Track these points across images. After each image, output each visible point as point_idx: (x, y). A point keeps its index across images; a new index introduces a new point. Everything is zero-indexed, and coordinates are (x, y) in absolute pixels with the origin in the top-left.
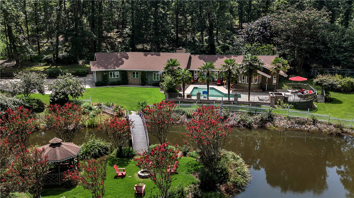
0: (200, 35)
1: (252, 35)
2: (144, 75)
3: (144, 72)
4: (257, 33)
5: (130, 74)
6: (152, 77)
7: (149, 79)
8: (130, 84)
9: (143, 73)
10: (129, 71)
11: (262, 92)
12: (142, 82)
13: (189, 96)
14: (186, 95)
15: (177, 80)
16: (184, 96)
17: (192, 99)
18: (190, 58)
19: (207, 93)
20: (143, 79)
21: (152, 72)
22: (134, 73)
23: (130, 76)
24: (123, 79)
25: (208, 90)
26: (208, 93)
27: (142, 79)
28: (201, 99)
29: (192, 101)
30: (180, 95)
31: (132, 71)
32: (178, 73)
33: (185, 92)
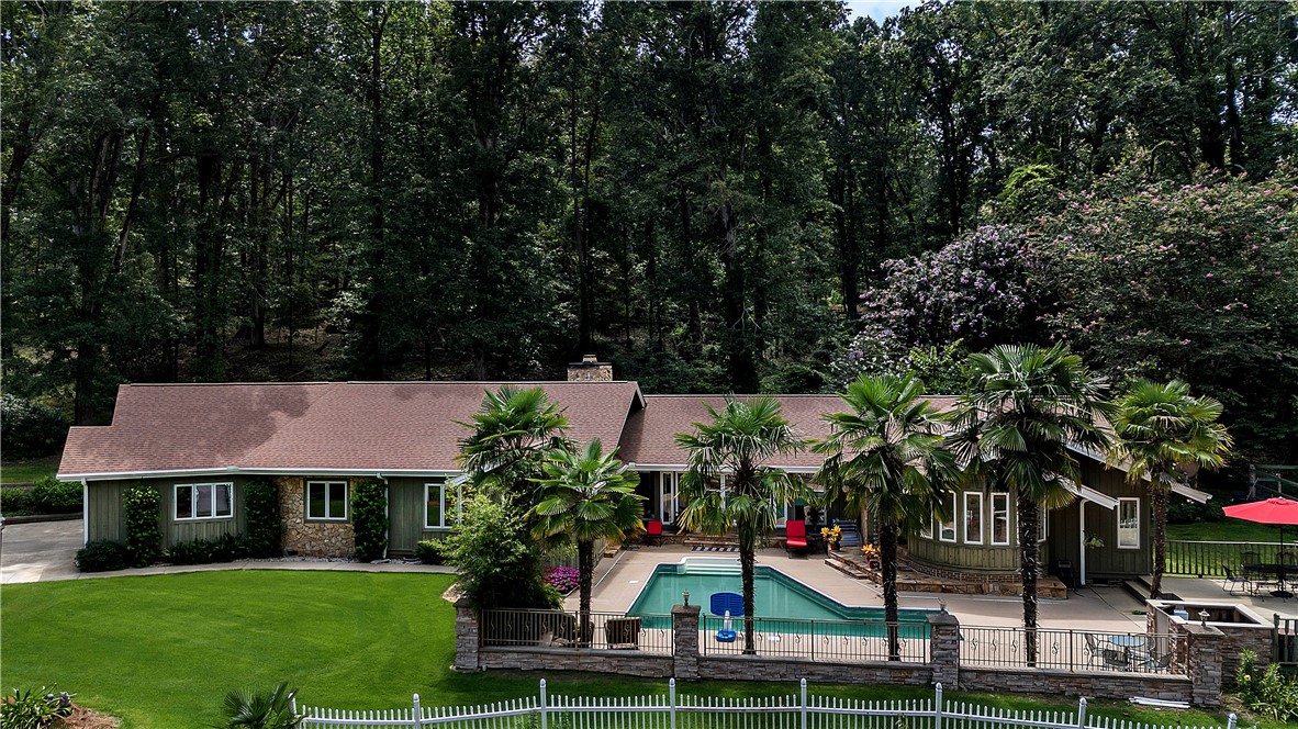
0: (687, 334)
1: (937, 306)
2: (371, 498)
3: (374, 480)
4: (959, 300)
5: (298, 497)
6: (418, 506)
7: (402, 523)
8: (293, 553)
9: (369, 485)
10: (292, 478)
11: (1064, 594)
12: (358, 541)
13: (622, 630)
14: (599, 622)
15: (536, 521)
16: (587, 632)
17: (643, 650)
18: (637, 408)
19: (742, 605)
20: (366, 520)
21: (421, 481)
22: (317, 491)
23: (297, 506)
24: (251, 528)
25: (748, 588)
26: (749, 610)
27: (359, 524)
28: (701, 651)
29: (642, 664)
30: (563, 625)
31: (306, 479)
32: (545, 476)
33: (596, 604)
